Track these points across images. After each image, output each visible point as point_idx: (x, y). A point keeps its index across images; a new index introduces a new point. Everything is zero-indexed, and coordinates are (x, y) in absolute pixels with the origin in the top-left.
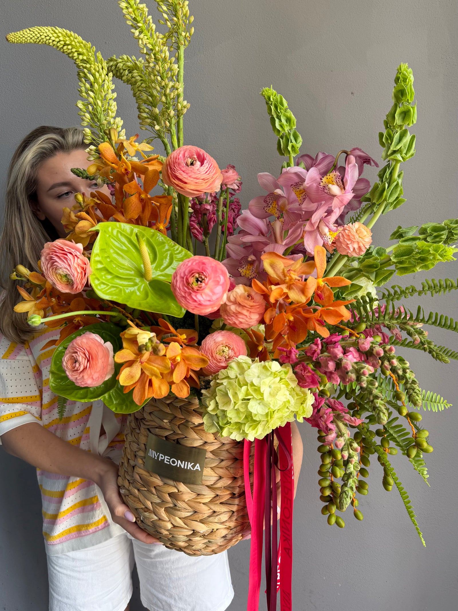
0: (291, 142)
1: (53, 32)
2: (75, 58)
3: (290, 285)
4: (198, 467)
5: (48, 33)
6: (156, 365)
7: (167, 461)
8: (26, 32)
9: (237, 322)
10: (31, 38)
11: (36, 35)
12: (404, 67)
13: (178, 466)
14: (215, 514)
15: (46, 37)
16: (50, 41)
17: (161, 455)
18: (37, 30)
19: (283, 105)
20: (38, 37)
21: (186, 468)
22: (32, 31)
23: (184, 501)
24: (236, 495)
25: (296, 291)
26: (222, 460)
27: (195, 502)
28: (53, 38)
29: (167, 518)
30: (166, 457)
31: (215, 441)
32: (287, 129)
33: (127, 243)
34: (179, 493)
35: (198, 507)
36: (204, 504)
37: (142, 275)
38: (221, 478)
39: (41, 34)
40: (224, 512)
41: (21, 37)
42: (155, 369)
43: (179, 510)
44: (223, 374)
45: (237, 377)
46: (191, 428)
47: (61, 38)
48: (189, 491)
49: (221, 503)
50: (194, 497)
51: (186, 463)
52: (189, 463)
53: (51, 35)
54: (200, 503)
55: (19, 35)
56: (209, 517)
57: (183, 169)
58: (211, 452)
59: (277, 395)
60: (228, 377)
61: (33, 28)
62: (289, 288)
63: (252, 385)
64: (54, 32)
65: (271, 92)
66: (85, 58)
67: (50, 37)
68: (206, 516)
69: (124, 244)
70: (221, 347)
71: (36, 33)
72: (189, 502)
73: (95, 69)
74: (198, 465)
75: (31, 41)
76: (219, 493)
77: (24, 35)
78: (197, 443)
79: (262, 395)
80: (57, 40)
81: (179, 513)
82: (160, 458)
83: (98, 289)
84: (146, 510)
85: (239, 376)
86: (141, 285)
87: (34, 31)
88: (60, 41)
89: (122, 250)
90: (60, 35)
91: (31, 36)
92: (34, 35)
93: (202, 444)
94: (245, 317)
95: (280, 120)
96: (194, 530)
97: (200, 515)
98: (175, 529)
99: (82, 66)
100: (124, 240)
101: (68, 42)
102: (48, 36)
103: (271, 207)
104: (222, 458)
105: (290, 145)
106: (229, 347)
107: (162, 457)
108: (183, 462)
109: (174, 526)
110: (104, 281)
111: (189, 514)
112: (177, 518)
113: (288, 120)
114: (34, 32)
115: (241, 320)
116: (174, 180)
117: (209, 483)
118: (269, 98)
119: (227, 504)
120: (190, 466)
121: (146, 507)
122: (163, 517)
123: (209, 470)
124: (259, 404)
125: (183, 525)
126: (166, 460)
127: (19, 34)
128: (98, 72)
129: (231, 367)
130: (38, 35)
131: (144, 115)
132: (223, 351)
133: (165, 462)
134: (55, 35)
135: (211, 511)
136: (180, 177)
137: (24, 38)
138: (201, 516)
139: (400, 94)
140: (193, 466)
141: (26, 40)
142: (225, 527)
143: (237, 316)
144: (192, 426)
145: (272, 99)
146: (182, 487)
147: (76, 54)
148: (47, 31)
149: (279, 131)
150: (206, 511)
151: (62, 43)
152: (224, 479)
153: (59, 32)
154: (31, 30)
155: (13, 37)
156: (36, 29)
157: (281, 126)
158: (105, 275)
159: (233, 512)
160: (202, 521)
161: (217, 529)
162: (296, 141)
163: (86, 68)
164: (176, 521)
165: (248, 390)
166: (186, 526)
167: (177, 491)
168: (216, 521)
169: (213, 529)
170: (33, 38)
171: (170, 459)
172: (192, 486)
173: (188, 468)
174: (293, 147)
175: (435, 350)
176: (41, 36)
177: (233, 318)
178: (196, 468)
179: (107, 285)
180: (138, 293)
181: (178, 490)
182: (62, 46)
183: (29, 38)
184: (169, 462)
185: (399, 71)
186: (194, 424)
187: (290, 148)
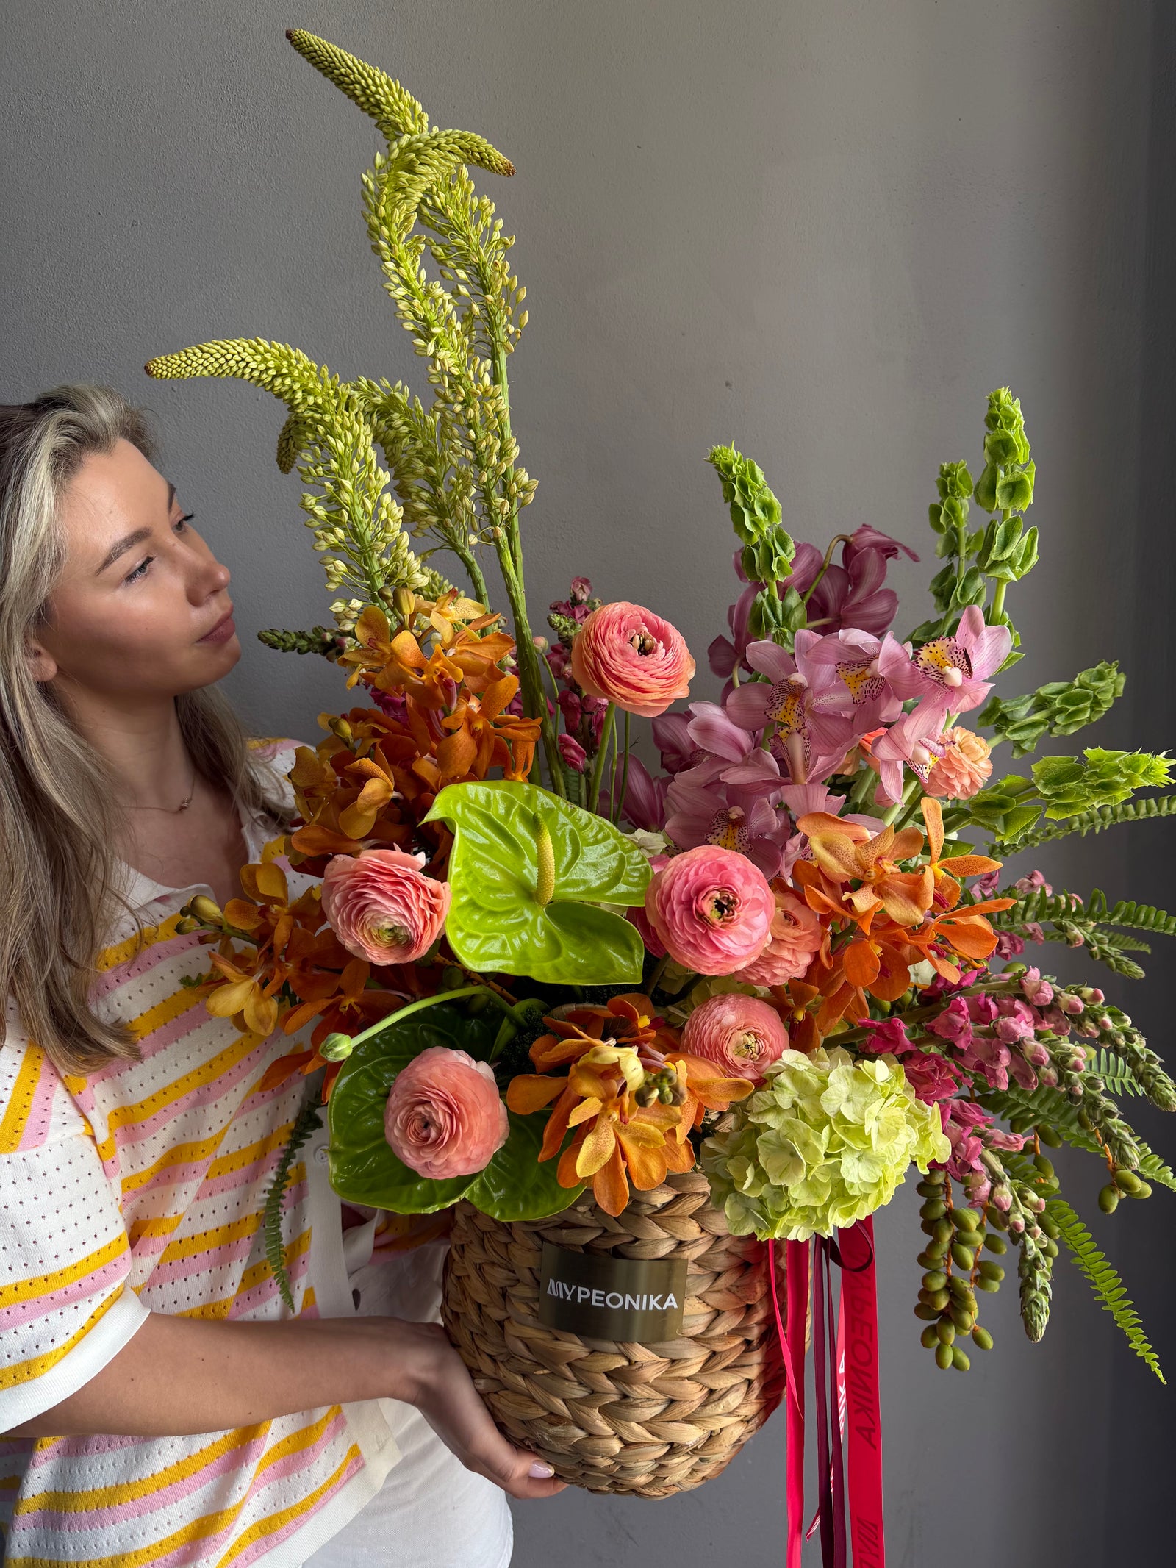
0: (777, 555)
1: (252, 351)
2: (296, 402)
3: (879, 885)
4: (671, 1301)
5: (244, 355)
6: (648, 1118)
7: (597, 1301)
8: (195, 354)
9: (768, 976)
10: (206, 368)
11: (217, 360)
12: (1005, 394)
13: (627, 1307)
14: (715, 1396)
15: (238, 362)
16: (248, 371)
17: (580, 1289)
18: (219, 348)
19: (754, 478)
20: (221, 365)
21: (644, 1308)
22: (208, 352)
23: (647, 1383)
24: (755, 1343)
25: (900, 899)
26: (718, 1275)
27: (671, 1379)
28: (253, 365)
29: (609, 1429)
30: (595, 1292)
31: (704, 1235)
32: (765, 528)
33: (481, 824)
34: (634, 1368)
35: (679, 1390)
36: (689, 1378)
37: (530, 894)
38: (718, 1313)
39: (229, 357)
40: (732, 1387)
41: (184, 365)
42: (652, 1128)
43: (637, 1406)
44: (764, 1102)
45: (795, 1105)
46: (648, 1216)
47: (271, 364)
48: (654, 1357)
49: (726, 1368)
50: (666, 1368)
51: (645, 1296)
52: (652, 1296)
53: (249, 359)
54: (683, 1379)
55: (179, 362)
56: (704, 1405)
57: (636, 663)
58: (695, 1262)
59: (898, 1134)
60: (776, 1108)
61: (210, 344)
62: (880, 891)
63: (841, 1119)
64: (255, 349)
65: (732, 454)
66: (320, 401)
67: (248, 363)
68: (696, 1405)
69: (476, 828)
70: (740, 1037)
71: (218, 355)
72: (658, 1384)
73: (342, 426)
74: (671, 1296)
75: (205, 372)
76: (719, 1347)
77: (189, 362)
78: (665, 1249)
79: (867, 1140)
80: (262, 367)
81: (638, 1411)
82: (580, 1296)
83: (463, 951)
84: (554, 1419)
85: (799, 1101)
86: (535, 920)
87: (212, 351)
88: (268, 369)
89: (480, 847)
90: (268, 356)
91: (206, 364)
92: (212, 360)
93: (673, 1247)
94: (787, 965)
95: (752, 511)
96: (672, 1444)
97: (685, 1406)
98: (631, 1452)
99: (312, 417)
100: (474, 819)
101: (284, 371)
102: (243, 360)
103: (781, 709)
104: (718, 1269)
105: (776, 560)
106: (755, 1034)
107: (584, 1293)
108: (638, 1296)
109: (627, 1444)
110: (472, 931)
111: (658, 1409)
112: (633, 1424)
113: (767, 508)
114: (212, 355)
115: (777, 971)
116: (613, 687)
117: (697, 1330)
118: (729, 468)
119: (736, 1366)
120: (653, 1302)
121: (551, 1413)
122: (602, 1429)
123: (694, 1301)
124: (859, 1159)
125: (649, 1436)
126: (595, 1297)
127: (178, 359)
128: (351, 430)
129: (780, 1085)
130: (222, 360)
131: (421, 506)
132: (748, 1046)
133: (594, 1303)
134: (258, 358)
135: (706, 1390)
136: (633, 680)
137: (189, 369)
138: (687, 1409)
139: (1003, 449)
140: (661, 1302)
141: (193, 372)
142: (738, 1419)
143: (768, 964)
144: (649, 1212)
145: (734, 471)
146: (641, 1353)
147: (299, 395)
148: (240, 349)
149: (750, 534)
150: (694, 1394)
151: (273, 372)
152: (726, 1314)
153: (266, 351)
154: (206, 349)
155: (164, 368)
156: (215, 347)
157: (755, 523)
158: (469, 914)
159: (750, 1382)
160: (688, 1420)
161: (721, 1430)
162: (784, 548)
163: (321, 421)
164: (631, 1431)
165: (832, 1132)
166: (656, 1439)
167: (626, 1363)
168: (720, 1410)
169: (712, 1432)
170: (210, 368)
171: (605, 1296)
172: (660, 1345)
173: (651, 1308)
174: (779, 561)
175: (1113, 954)
176: (227, 361)
177: (760, 969)
178: (667, 1304)
179: (477, 937)
180: (538, 944)
181: (629, 1361)
182: (270, 379)
183: (201, 368)
184: (604, 1302)
185: (994, 402)
186: (655, 1206)
187: (774, 567)
